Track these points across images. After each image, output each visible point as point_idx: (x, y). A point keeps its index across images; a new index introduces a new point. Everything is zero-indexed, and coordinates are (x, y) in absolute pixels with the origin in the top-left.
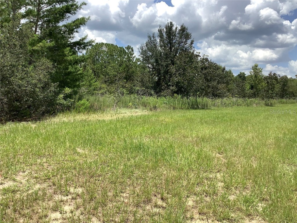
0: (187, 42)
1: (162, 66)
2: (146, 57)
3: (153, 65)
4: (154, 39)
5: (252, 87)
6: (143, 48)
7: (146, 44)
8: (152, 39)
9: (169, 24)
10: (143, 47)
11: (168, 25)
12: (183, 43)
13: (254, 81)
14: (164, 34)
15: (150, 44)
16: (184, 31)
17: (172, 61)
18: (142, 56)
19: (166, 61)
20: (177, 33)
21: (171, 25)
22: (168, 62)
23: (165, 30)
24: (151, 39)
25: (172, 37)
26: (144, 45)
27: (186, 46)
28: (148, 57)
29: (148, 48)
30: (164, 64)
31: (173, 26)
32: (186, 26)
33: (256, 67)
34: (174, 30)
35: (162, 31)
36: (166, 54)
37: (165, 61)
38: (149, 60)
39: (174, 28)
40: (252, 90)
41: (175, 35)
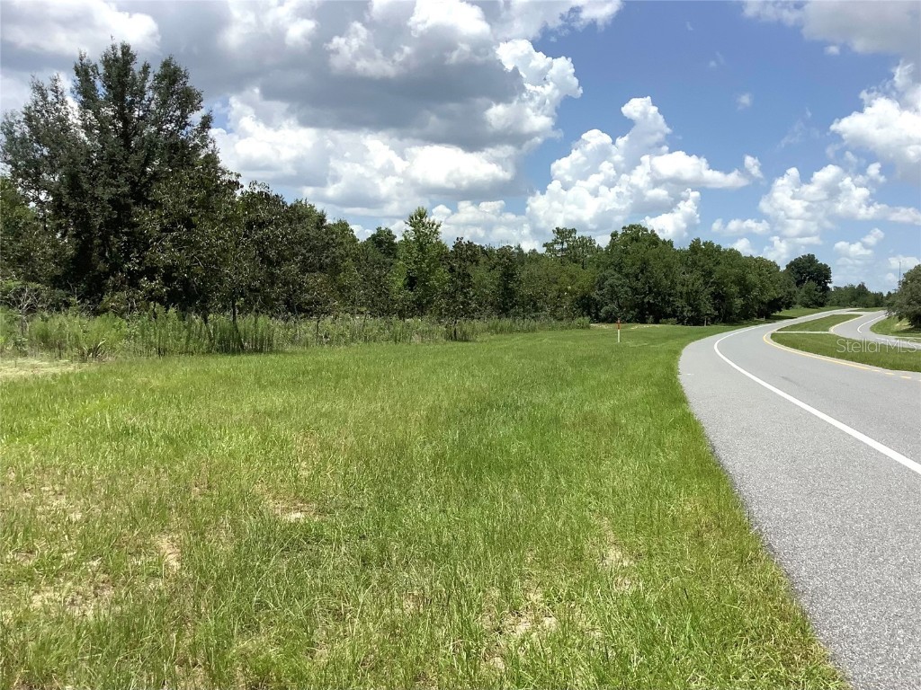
0: (188, 121)
1: (95, 199)
2: (29, 163)
3: (57, 195)
4: (57, 97)
5: (411, 283)
6: (15, 128)
7: (26, 114)
8: (51, 97)
9: (119, 54)
10: (12, 125)
11: (115, 54)
12: (171, 122)
13: (415, 262)
14: (99, 84)
15: (43, 115)
16: (174, 82)
17: (134, 184)
18: (9, 158)
19: (112, 185)
20: (148, 85)
21: (123, 54)
22: (119, 187)
23: (101, 70)
24: (44, 97)
25: (129, 98)
26: (18, 118)
27: (184, 132)
28: (36, 164)
29: (34, 130)
30: (105, 194)
31: (132, 59)
32: (181, 64)
33: (422, 217)
34: (136, 72)
35: (91, 73)
36: (111, 160)
37: (105, 184)
38: (38, 173)
39: (136, 68)
40: (411, 290)
41: (142, 93)
